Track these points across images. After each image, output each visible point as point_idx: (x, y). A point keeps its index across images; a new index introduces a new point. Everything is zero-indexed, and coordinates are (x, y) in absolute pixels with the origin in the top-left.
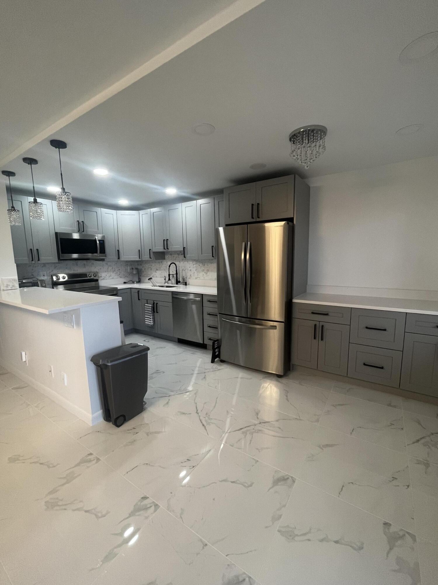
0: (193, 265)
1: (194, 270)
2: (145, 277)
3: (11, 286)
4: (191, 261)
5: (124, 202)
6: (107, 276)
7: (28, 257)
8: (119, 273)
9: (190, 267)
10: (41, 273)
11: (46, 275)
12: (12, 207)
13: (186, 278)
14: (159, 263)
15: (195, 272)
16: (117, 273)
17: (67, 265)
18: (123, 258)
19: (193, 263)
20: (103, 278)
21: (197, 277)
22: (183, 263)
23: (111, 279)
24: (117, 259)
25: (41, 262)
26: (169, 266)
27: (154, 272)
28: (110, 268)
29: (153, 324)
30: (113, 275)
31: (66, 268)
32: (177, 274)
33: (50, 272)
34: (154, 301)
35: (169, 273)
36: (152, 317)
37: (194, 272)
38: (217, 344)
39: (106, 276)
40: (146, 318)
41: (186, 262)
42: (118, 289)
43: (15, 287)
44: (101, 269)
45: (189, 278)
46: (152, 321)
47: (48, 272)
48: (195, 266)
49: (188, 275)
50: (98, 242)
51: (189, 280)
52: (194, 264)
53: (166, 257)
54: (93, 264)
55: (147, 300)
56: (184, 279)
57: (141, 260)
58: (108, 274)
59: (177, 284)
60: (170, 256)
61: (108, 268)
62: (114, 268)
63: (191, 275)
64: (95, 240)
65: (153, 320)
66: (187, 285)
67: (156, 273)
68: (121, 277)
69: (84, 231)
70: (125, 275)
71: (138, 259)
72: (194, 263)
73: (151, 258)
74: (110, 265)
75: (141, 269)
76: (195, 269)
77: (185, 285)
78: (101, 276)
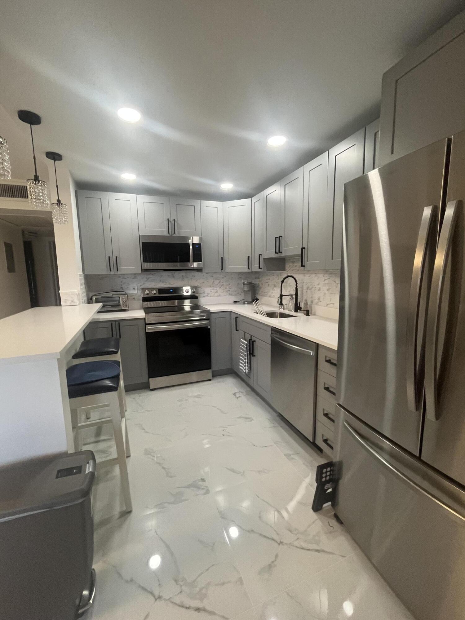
0: (325, 280)
1: (324, 289)
2: (261, 295)
3: (70, 302)
4: (322, 273)
5: (227, 186)
6: (212, 292)
7: (107, 267)
8: (228, 289)
9: (318, 285)
10: (131, 286)
11: (136, 288)
12: (57, 200)
13: (312, 302)
14: (278, 276)
15: (327, 292)
16: (226, 289)
17: (161, 277)
18: (229, 268)
19: (324, 276)
20: (206, 294)
21: (328, 303)
22: (309, 276)
23: (217, 296)
24: (220, 270)
25: (121, 273)
26: (283, 282)
27: (272, 289)
28: (217, 282)
29: (248, 372)
30: (220, 291)
31: (160, 281)
32: (297, 294)
33: (141, 285)
34: (251, 336)
35: (281, 293)
36: (247, 361)
37: (325, 294)
38: (328, 474)
39: (210, 292)
40: (240, 361)
41: (314, 275)
42: (211, 312)
43: (75, 303)
44: (203, 282)
45: (316, 304)
46: (247, 368)
47: (139, 285)
48: (327, 282)
49: (316, 297)
50: (191, 247)
51: (316, 306)
52: (326, 278)
53: (287, 266)
54: (194, 276)
55: (245, 333)
56: (306, 304)
57: (250, 271)
58: (213, 289)
59: (296, 311)
60: (291, 265)
61: (214, 282)
62: (221, 282)
63: (319, 299)
64: (188, 245)
65: (248, 366)
66: (309, 315)
67: (274, 291)
68: (230, 295)
69: (175, 233)
70: (237, 292)
71: (247, 270)
72: (327, 276)
73: (261, 268)
74: (216, 278)
75: (258, 285)
76: (327, 287)
77: (306, 315)
78: (204, 293)
